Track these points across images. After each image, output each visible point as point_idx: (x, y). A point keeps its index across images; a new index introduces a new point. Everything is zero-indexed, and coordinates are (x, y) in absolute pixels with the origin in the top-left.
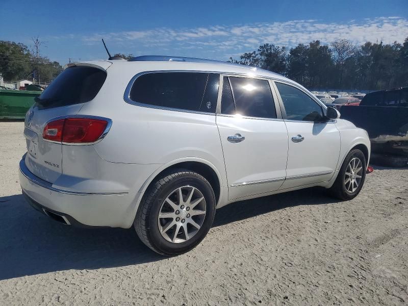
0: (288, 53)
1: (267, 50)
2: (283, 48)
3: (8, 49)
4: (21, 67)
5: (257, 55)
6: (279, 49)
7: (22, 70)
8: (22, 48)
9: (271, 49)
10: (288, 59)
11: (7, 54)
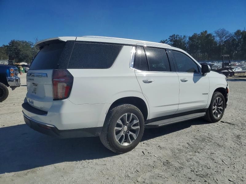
0: (187, 39)
1: (174, 38)
2: (184, 36)
3: (19, 45)
4: (27, 55)
5: (168, 41)
6: (182, 37)
7: (28, 56)
8: (30, 44)
9: (177, 37)
10: (188, 43)
11: (19, 47)
